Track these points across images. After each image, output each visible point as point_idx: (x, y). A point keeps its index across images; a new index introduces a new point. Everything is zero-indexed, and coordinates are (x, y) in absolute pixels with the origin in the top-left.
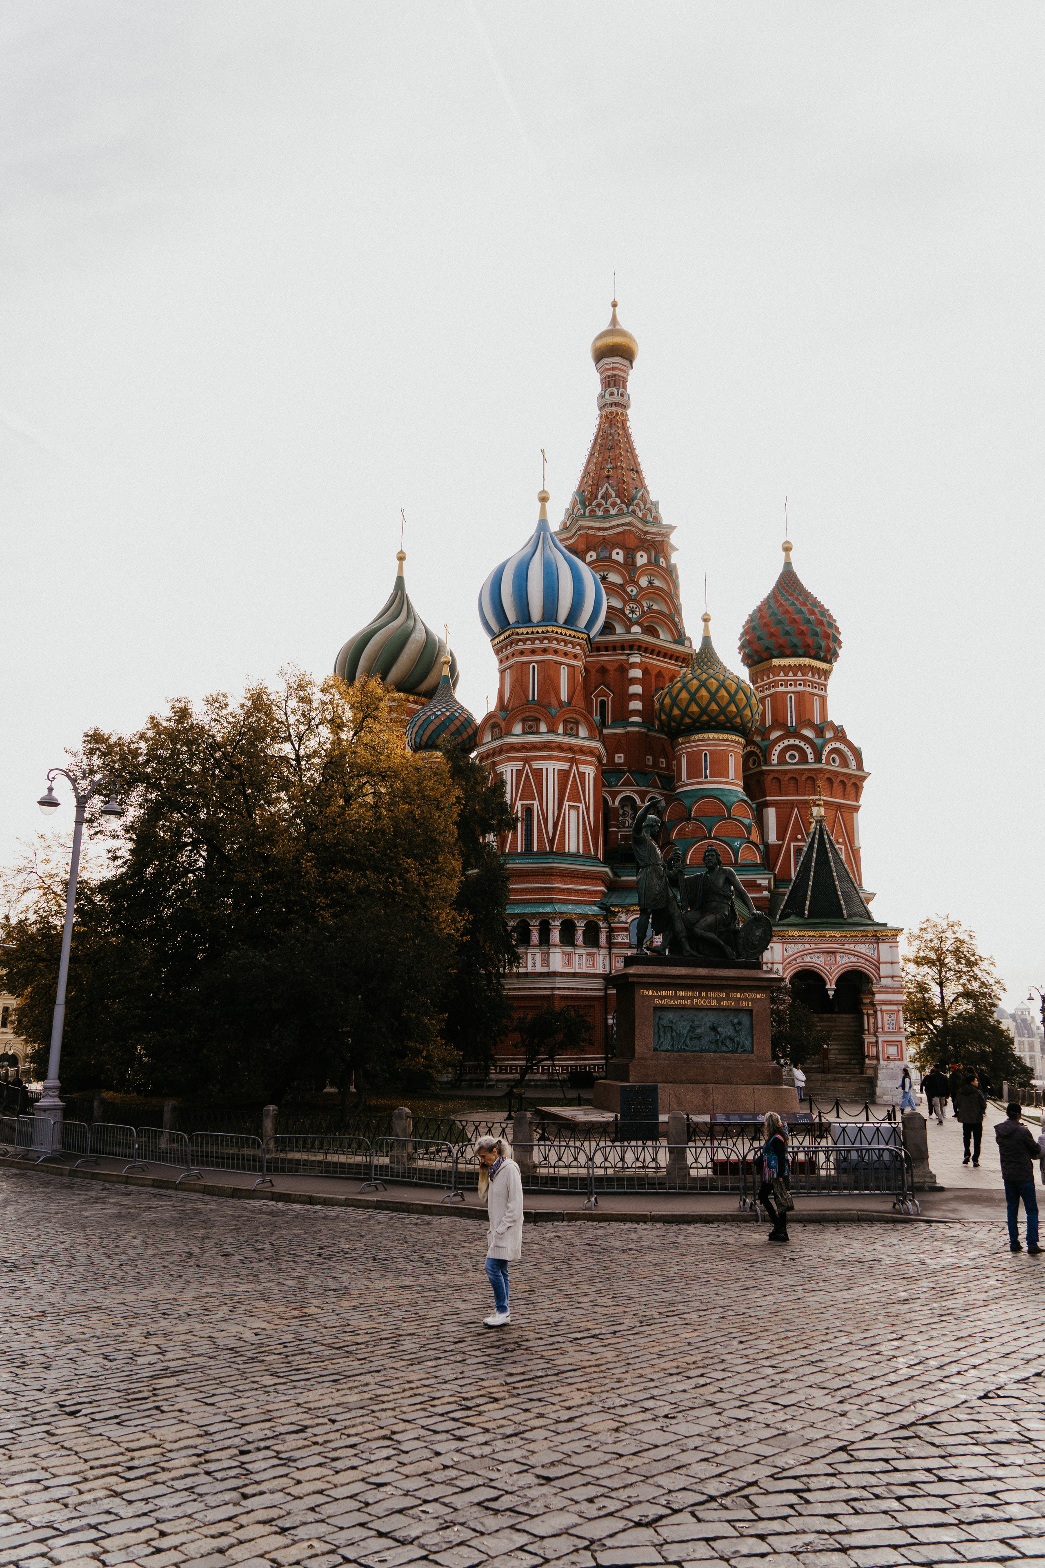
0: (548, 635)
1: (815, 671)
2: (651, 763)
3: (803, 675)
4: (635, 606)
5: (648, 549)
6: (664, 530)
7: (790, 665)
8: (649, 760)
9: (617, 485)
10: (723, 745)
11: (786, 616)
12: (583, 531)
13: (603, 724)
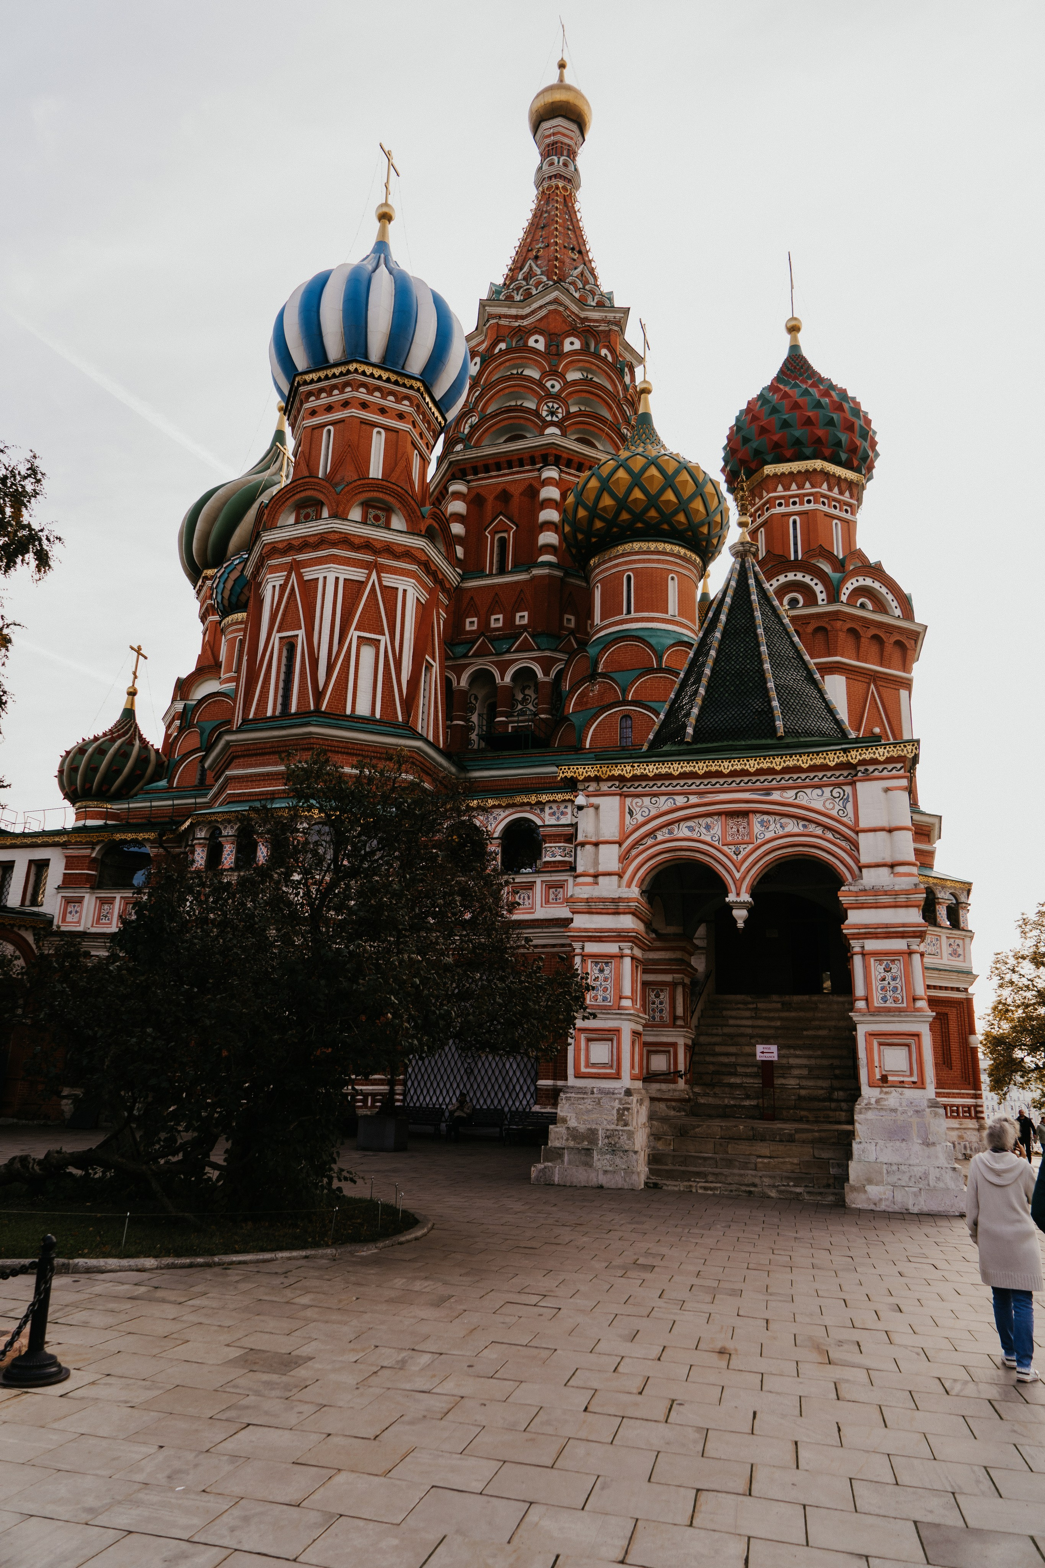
1: (835, 481)
3: (814, 487)
4: (556, 406)
5: (586, 337)
6: (610, 316)
7: (791, 473)
8: (569, 620)
9: (547, 265)
10: (658, 561)
11: (784, 402)
12: (492, 322)
13: (502, 571)
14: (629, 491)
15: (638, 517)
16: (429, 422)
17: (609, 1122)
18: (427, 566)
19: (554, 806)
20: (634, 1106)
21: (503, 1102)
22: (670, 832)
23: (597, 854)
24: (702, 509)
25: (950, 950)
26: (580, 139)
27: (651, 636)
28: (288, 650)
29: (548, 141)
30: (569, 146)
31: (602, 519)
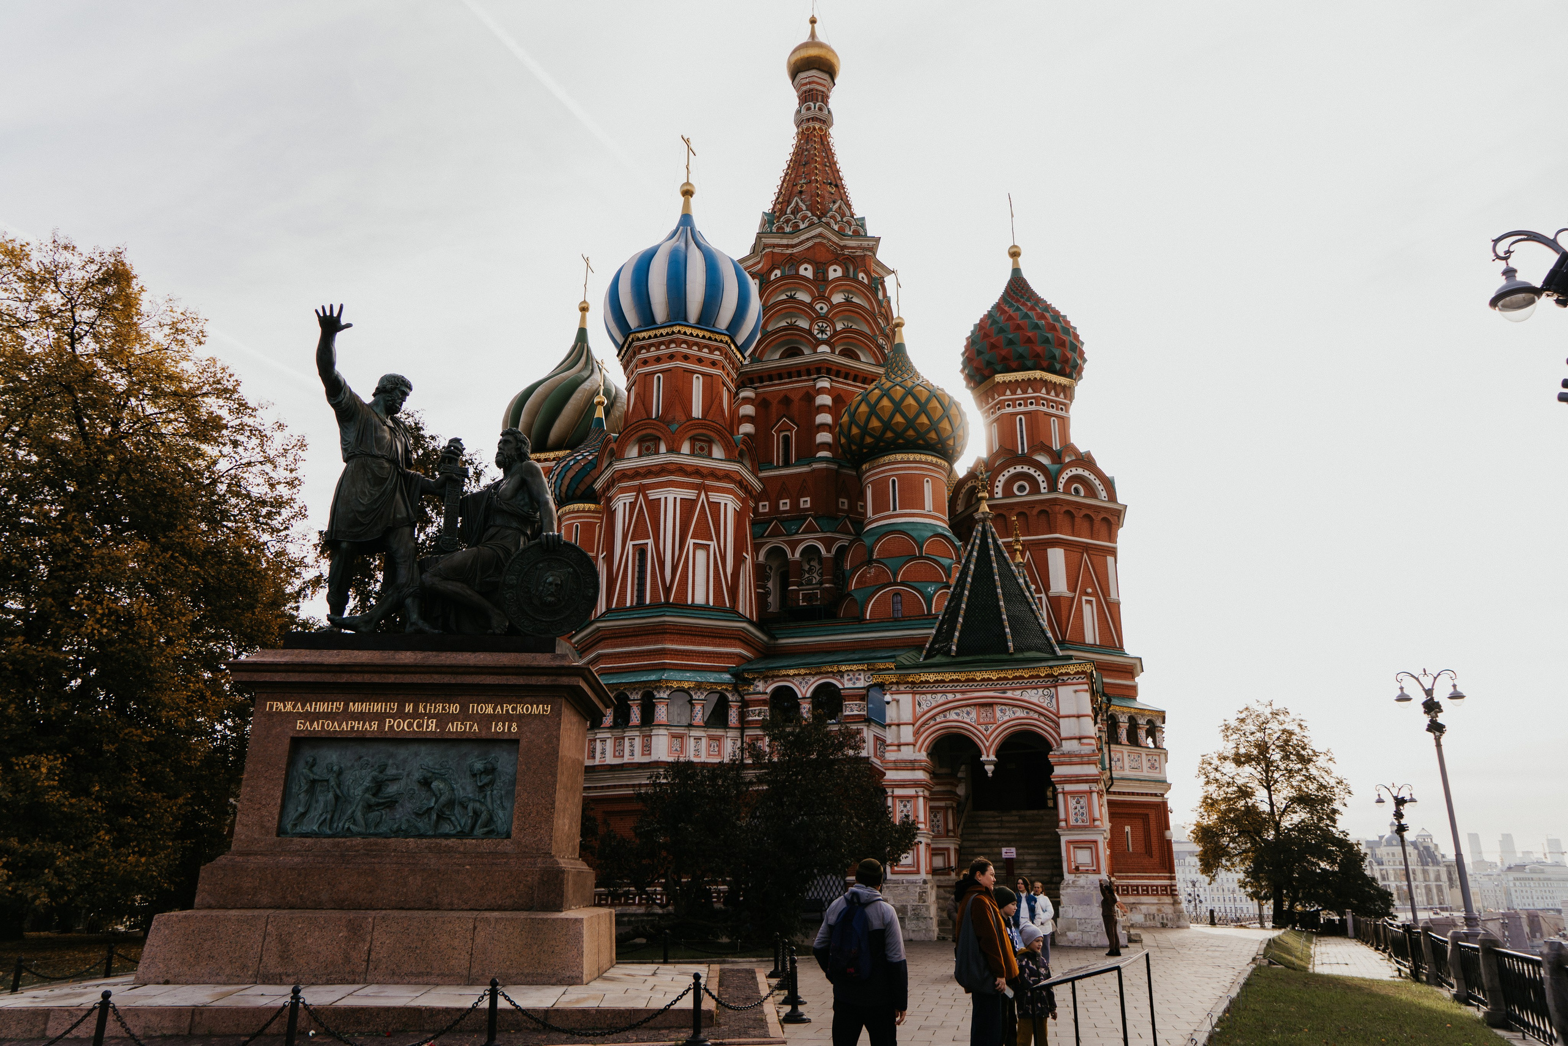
0: (675, 336)
1: (1050, 386)
2: (846, 507)
3: (1035, 392)
4: (825, 325)
5: (845, 264)
6: (865, 244)
7: (1017, 381)
8: (843, 503)
9: (810, 200)
10: (916, 468)
11: (1009, 323)
12: (767, 250)
13: (787, 464)
14: (892, 416)
15: (899, 435)
16: (733, 364)
17: (914, 901)
18: (742, 484)
19: (851, 674)
20: (929, 890)
21: (821, 894)
22: (945, 716)
23: (899, 731)
24: (948, 427)
25: (1149, 764)
26: (832, 84)
27: (913, 530)
28: (639, 554)
29: (804, 88)
30: (823, 92)
31: (871, 436)
